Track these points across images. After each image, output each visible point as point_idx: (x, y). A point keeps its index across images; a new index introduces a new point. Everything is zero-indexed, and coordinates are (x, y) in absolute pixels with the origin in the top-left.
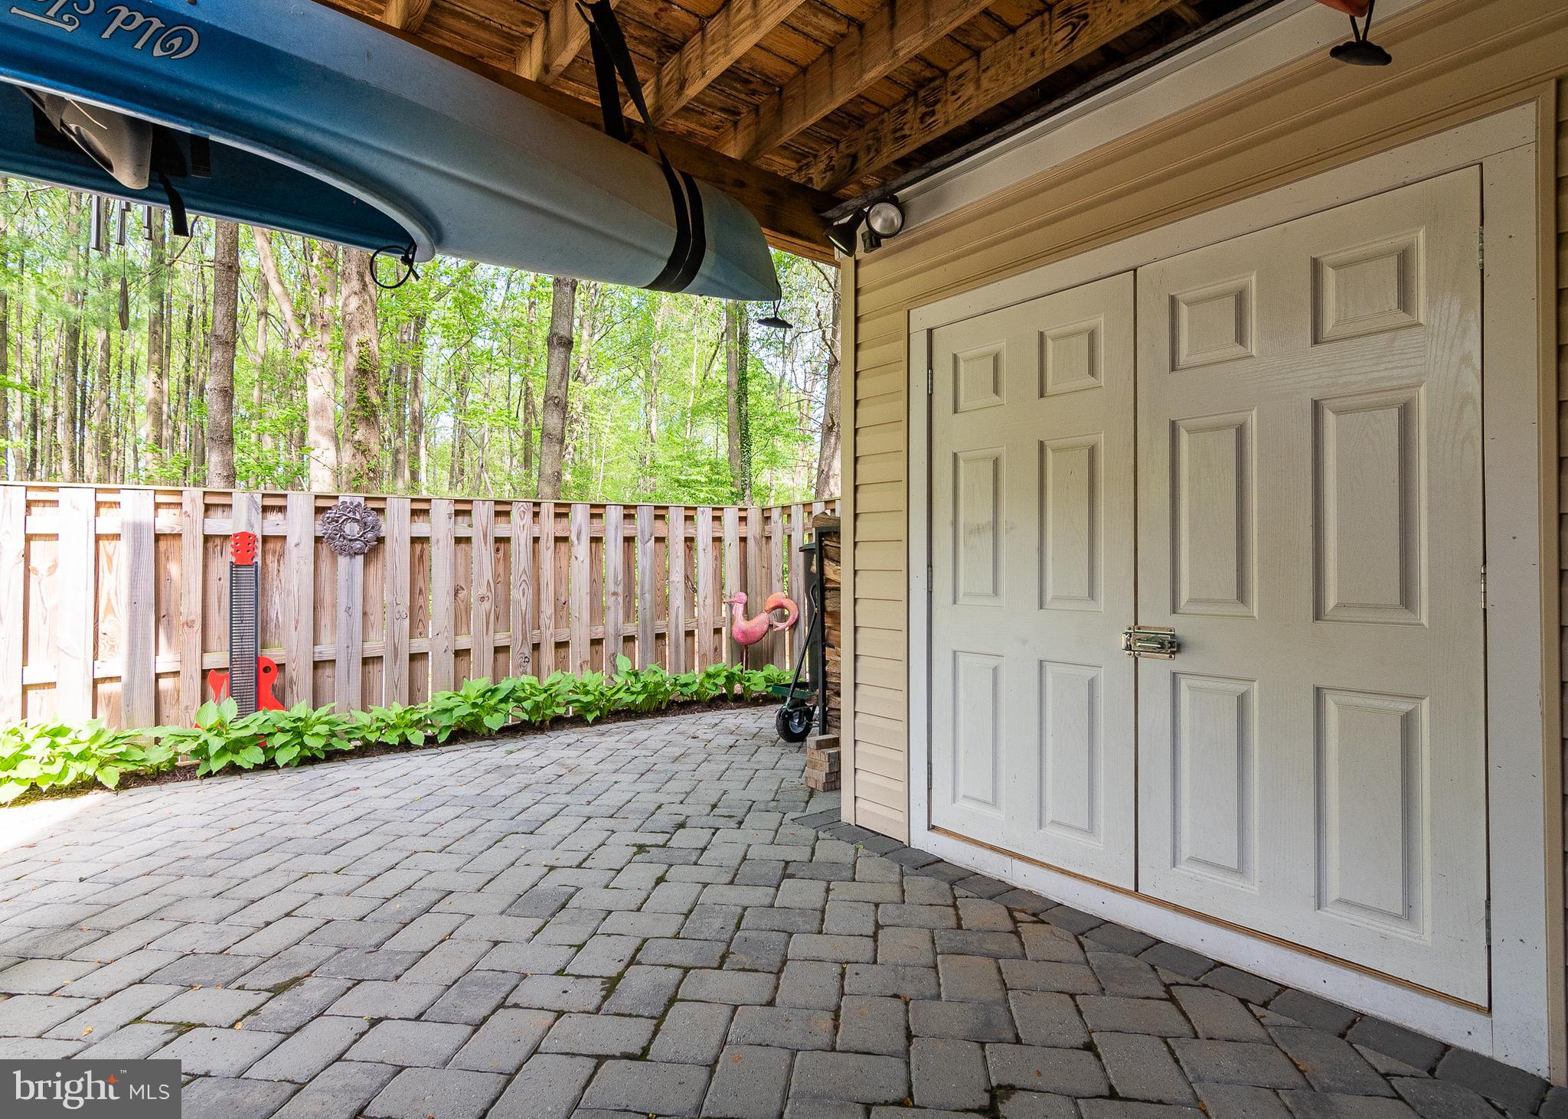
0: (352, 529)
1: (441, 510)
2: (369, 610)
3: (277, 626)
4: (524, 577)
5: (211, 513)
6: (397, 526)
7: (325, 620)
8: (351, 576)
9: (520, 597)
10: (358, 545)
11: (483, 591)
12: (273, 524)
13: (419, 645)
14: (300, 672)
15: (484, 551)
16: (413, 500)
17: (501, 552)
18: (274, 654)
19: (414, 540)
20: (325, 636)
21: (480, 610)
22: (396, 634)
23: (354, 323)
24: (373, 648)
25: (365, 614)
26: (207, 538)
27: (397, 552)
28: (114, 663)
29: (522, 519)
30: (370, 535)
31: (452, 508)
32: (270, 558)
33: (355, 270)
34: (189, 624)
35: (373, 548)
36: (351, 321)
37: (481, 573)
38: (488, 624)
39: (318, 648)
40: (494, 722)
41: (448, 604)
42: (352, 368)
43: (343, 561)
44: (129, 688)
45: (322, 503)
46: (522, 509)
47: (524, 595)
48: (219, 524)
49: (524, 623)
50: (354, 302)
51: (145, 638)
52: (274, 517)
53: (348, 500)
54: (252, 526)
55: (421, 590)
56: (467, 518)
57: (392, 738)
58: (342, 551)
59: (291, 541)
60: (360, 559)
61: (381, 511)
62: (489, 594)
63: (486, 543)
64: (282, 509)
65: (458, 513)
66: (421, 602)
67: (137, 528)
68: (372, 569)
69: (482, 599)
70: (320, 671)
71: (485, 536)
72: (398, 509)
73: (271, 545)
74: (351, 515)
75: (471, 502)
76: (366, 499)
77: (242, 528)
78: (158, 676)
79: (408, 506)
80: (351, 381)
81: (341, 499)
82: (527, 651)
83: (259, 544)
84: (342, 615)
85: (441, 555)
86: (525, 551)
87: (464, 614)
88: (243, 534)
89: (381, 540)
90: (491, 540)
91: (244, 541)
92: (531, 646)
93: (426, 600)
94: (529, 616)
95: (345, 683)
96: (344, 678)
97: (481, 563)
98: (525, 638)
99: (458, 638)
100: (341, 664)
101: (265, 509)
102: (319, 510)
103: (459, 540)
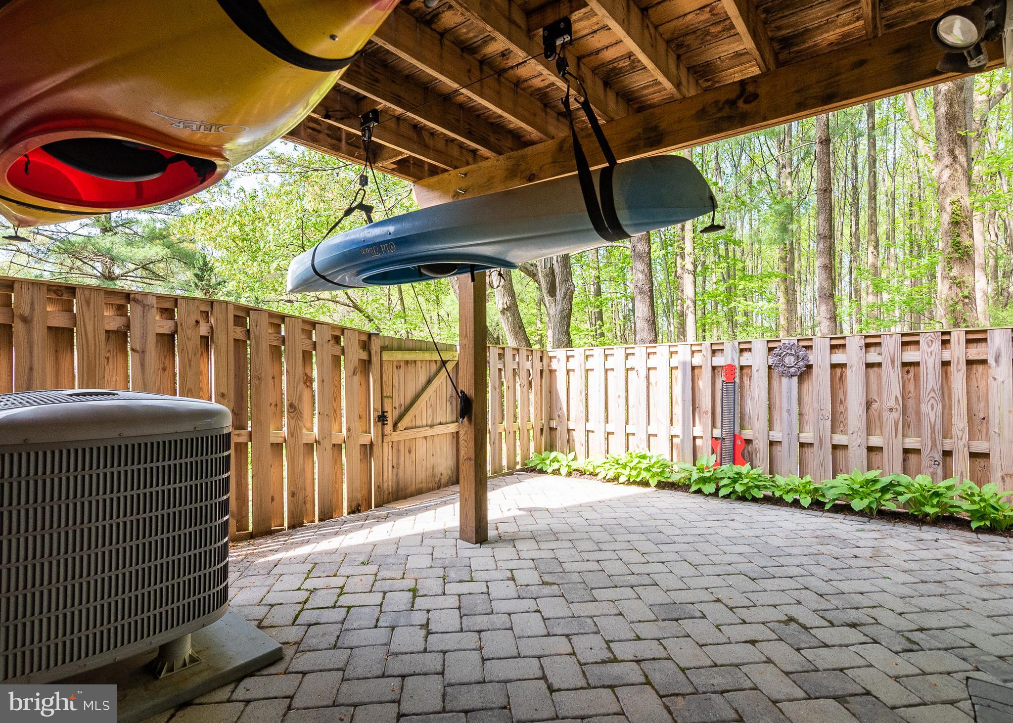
0: (789, 360)
1: (854, 344)
2: (804, 412)
3: (750, 417)
4: (932, 394)
5: (716, 354)
6: (820, 358)
7: (776, 416)
8: (790, 390)
9: (930, 411)
10: (793, 370)
11: (892, 403)
12: (746, 360)
13: (840, 439)
14: (761, 446)
15: (892, 374)
16: (831, 339)
17: (911, 375)
18: (747, 434)
19: (834, 366)
20: (777, 425)
21: (891, 419)
22: (821, 430)
23: (947, 189)
24: (806, 437)
25: (801, 414)
26: (714, 368)
27: (821, 376)
28: (677, 430)
29: (929, 347)
30: (801, 363)
31: (863, 342)
32: (745, 378)
33: (945, 149)
34: (706, 413)
35: (805, 372)
36: (944, 188)
37: (890, 391)
38: (896, 430)
39: (771, 433)
40: (857, 504)
41: (860, 412)
42: (946, 223)
43: (785, 380)
44: (683, 441)
45: (771, 345)
46: (930, 338)
47: (932, 409)
48: (719, 361)
49: (933, 432)
50: (947, 173)
51: (688, 418)
52: (746, 355)
53: (787, 342)
54: (733, 360)
55: (841, 401)
56: (878, 348)
57: (789, 498)
58: (782, 374)
59: (754, 369)
60: (795, 379)
61: (809, 348)
62: (897, 406)
63: (893, 367)
64: (750, 350)
65: (868, 346)
66: (841, 409)
67: (684, 364)
68: (805, 386)
69: (891, 410)
70: (774, 447)
71: (893, 362)
72: (821, 345)
73: (745, 371)
74: (789, 351)
75: (880, 336)
76: (799, 340)
77: (729, 362)
78: (694, 438)
79: (827, 343)
80: (946, 232)
81: (783, 342)
82: (938, 456)
83: (738, 371)
84: (785, 414)
85: (854, 378)
86: (933, 372)
87: (877, 420)
88: (729, 365)
89: (809, 367)
90: (898, 365)
91: (730, 368)
92: (941, 453)
93: (845, 407)
94: (939, 427)
95: (788, 457)
96: (786, 454)
97: (889, 382)
98: (934, 444)
99: (870, 437)
100: (785, 444)
101: (742, 351)
102: (770, 350)
103: (869, 366)
